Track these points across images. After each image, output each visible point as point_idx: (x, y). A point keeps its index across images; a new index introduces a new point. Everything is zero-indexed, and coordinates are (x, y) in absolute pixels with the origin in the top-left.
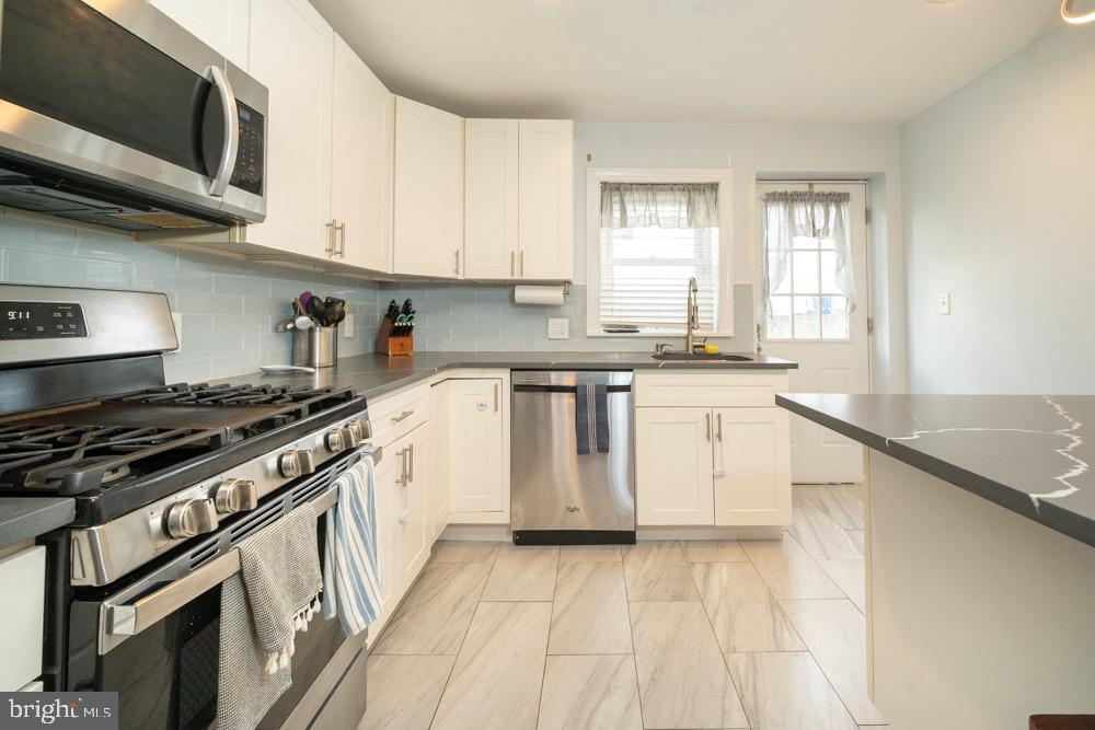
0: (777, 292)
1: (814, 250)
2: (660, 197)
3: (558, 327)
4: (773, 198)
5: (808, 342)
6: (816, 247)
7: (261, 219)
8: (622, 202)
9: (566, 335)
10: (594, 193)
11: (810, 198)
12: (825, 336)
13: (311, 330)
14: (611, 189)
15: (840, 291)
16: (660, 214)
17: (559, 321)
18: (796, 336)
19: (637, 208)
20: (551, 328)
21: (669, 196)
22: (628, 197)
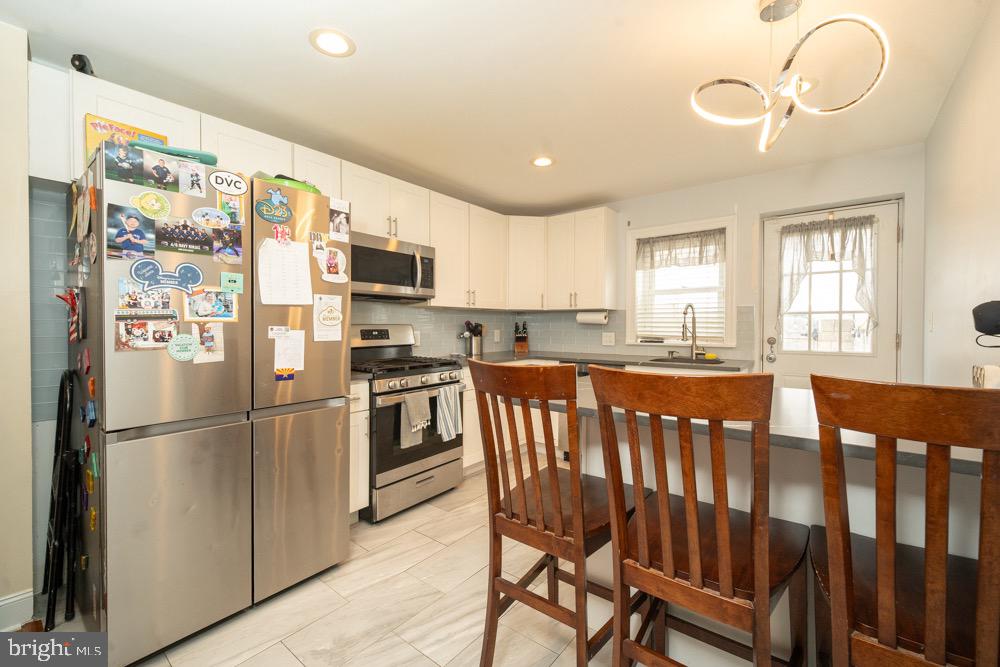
0: (791, 310)
1: (836, 272)
2: (679, 243)
3: (608, 338)
4: (788, 230)
5: (825, 354)
6: (838, 269)
7: (433, 297)
8: (652, 252)
9: (613, 344)
10: (632, 247)
11: (828, 226)
12: (844, 350)
13: (471, 338)
14: (643, 243)
15: (861, 309)
16: (679, 256)
17: (609, 334)
18: (812, 349)
19: (661, 253)
20: (604, 339)
21: (687, 242)
22: (656, 246)
